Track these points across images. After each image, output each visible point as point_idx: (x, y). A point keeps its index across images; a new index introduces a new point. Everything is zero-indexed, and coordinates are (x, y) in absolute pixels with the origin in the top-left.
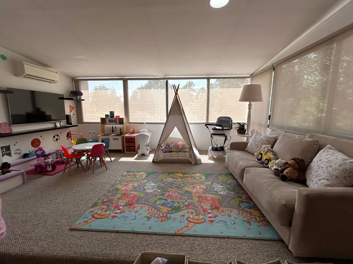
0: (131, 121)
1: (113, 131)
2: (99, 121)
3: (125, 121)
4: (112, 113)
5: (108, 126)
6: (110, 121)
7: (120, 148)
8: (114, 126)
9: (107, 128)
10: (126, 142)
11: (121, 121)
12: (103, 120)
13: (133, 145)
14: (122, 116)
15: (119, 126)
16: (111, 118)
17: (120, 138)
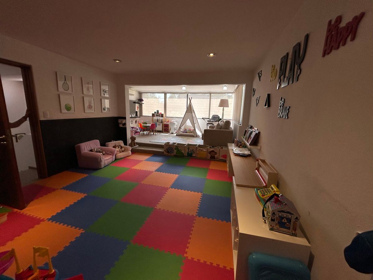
0: (167, 116)
1: (158, 121)
2: (151, 115)
3: (164, 116)
4: (158, 111)
5: (155, 118)
6: (157, 115)
7: (161, 130)
8: (158, 118)
9: (155, 119)
10: (164, 127)
11: (162, 116)
12: (153, 115)
13: (168, 128)
14: (163, 113)
15: (161, 118)
16: (157, 114)
17: (161, 124)
